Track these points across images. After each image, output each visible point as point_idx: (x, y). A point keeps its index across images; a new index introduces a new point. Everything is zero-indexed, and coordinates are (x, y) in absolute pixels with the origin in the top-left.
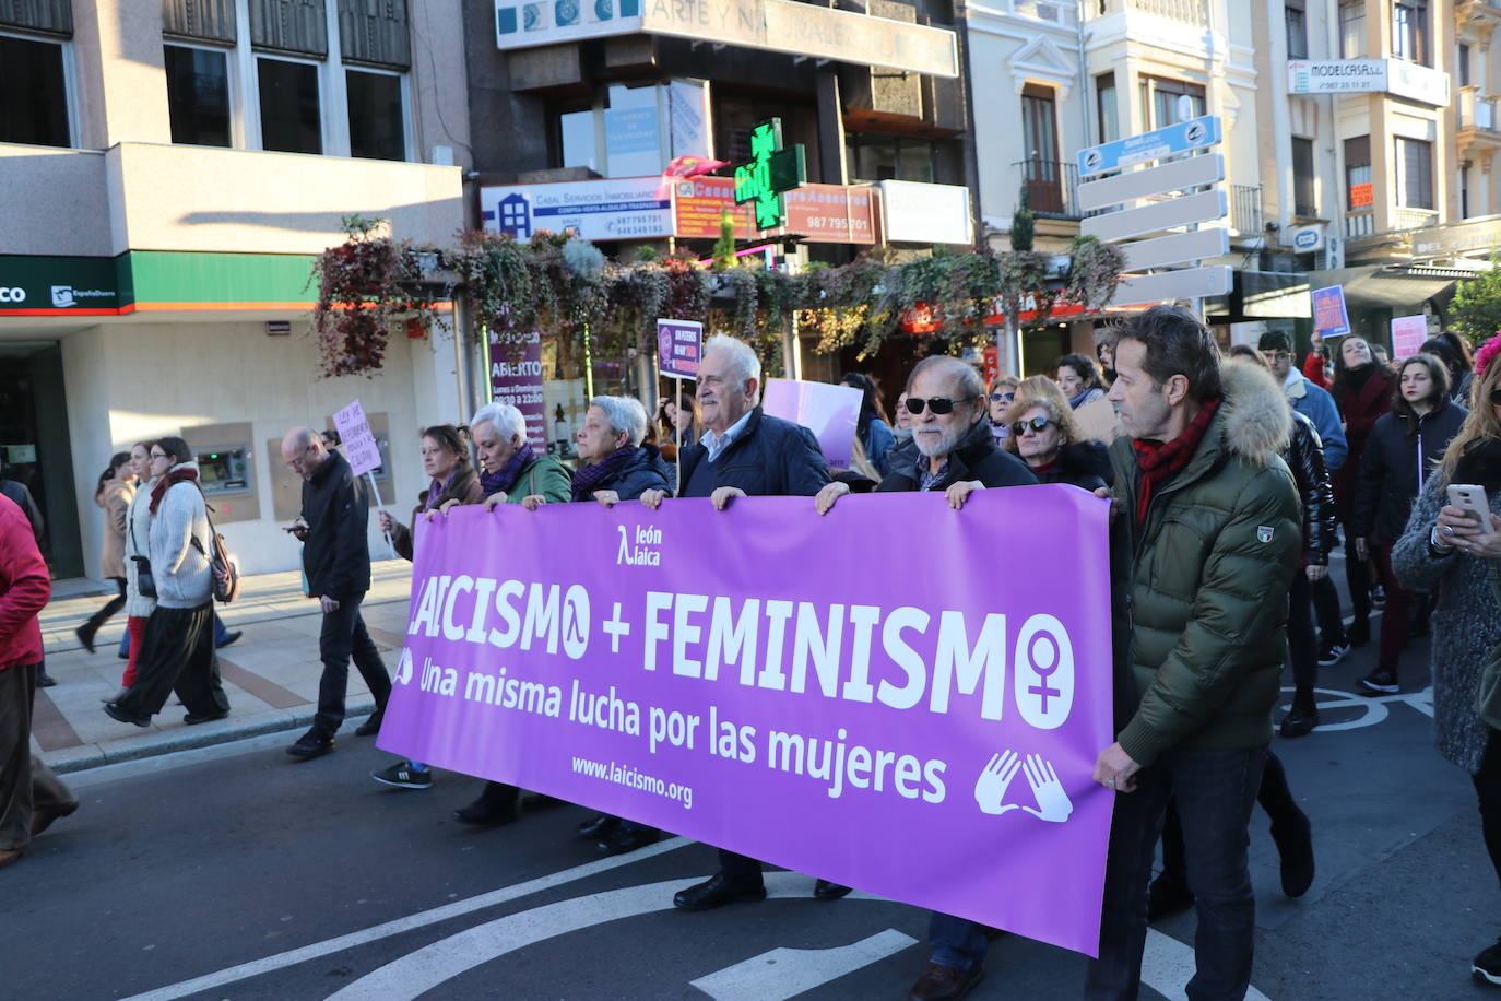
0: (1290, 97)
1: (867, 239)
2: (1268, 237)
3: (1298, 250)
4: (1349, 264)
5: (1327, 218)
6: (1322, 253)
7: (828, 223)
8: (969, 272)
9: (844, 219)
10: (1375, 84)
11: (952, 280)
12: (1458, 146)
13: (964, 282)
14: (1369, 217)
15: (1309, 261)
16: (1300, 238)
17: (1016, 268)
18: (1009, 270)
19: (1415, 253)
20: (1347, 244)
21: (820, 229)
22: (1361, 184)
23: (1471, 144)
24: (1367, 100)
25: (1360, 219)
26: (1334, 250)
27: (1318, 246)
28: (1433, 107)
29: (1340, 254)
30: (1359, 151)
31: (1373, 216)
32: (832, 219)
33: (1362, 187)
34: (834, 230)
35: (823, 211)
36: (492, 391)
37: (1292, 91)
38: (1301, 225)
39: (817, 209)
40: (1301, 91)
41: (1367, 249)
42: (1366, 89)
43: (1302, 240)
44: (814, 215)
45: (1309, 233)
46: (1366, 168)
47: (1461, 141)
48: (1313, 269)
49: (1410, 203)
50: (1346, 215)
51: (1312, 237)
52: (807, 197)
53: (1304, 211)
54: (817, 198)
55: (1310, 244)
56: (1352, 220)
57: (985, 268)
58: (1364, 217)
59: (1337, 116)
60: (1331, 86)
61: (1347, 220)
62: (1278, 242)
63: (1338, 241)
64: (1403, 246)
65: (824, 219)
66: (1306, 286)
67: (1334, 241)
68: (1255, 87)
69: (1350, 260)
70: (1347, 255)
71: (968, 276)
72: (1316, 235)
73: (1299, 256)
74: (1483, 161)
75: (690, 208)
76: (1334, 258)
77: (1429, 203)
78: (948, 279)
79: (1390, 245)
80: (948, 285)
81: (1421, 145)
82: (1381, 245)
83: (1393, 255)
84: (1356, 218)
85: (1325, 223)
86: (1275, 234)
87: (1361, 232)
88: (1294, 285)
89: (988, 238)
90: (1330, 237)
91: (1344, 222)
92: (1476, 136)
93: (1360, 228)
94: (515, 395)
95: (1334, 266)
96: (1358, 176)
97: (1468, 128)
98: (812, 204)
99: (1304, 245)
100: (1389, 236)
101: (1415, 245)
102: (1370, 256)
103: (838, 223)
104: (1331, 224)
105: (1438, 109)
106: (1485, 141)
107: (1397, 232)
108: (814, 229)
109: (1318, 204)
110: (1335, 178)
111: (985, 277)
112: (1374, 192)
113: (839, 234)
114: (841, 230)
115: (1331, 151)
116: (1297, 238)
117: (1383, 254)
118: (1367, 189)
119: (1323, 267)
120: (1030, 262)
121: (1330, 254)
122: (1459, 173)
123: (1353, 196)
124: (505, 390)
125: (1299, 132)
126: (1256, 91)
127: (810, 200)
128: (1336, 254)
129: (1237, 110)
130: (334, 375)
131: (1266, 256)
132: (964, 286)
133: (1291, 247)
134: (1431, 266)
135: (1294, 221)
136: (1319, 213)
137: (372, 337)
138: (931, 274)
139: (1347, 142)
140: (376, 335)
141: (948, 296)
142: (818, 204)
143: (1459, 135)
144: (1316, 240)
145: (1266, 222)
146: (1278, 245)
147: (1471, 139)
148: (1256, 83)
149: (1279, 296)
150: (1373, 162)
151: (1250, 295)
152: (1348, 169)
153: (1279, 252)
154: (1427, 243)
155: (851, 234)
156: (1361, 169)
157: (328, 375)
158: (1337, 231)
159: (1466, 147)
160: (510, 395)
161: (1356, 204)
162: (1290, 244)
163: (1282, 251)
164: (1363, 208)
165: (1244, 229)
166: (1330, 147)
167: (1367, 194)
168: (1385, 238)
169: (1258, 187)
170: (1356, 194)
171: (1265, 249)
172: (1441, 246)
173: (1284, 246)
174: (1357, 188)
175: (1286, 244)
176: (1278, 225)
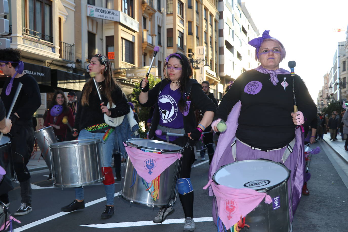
0: (88, 17)
2: (77, 64)
10: (116, 19)
12: (142, 47)
19: (127, 77)
22: (111, 52)
23: (146, 47)
24: (113, 24)
28: (134, 31)
30: (111, 41)
31: (114, 63)
33: (111, 53)
37: (88, 15)
40: (91, 16)
42: (113, 20)
46: (113, 47)
47: (143, 46)
49: (126, 61)
59: (104, 28)
60: (102, 16)
62: (81, 67)
64: (123, 74)
68: (75, 10)
74: (150, 54)
77: (133, 62)
79: (119, 73)
81: (130, 43)
83: (120, 77)
86: (80, 64)
92: (147, 45)
96: (110, 49)
97: (145, 42)
100: (119, 70)
101: (127, 74)
105: (136, 33)
106: (150, 47)
107: (122, 69)
110: (103, 49)
112: (115, 55)
115: (102, 39)
118: (113, 54)
122: (143, 56)
125: (91, 30)
126: (75, 12)
129: (67, 16)
131: (75, 70)
133: (86, 70)
134: (131, 81)
135: (87, 60)
139: (107, 37)
143: (143, 44)
145: (77, 59)
146: (81, 68)
147: (146, 46)
148: (75, 9)
150: (115, 45)
152: (107, 46)
154: (130, 73)
156: (111, 47)
159: (145, 48)
162: (85, 68)
163: (82, 70)
164: (111, 60)
165: (66, 59)
166: (101, 38)
167: (113, 56)
168: (118, 71)
169: (73, 45)
170: (109, 55)
171: (75, 68)
172: (134, 75)
173: (83, 69)
174: (110, 53)
175: (84, 68)
176: (81, 61)
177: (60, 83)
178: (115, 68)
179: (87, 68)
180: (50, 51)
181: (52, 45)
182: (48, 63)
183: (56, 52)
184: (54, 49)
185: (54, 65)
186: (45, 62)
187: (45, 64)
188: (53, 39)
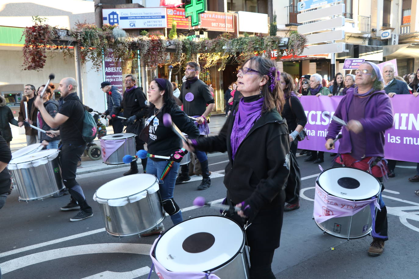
1: (232, 30)
2: (372, 34)
3: (382, 38)
4: (400, 43)
5: (394, 27)
6: (391, 39)
7: (218, 25)
8: (254, 42)
9: (224, 24)
11: (248, 45)
13: (252, 46)
14: (408, 27)
15: (386, 42)
16: (383, 34)
17: (270, 41)
18: (267, 42)
20: (399, 36)
21: (216, 27)
22: (407, 15)
25: (405, 28)
26: (395, 38)
27: (389, 37)
29: (397, 40)
31: (410, 27)
32: (220, 24)
33: (407, 17)
34: (221, 27)
35: (217, 21)
36: (105, 77)
38: (384, 30)
39: (215, 20)
41: (407, 38)
43: (384, 35)
44: (214, 22)
45: (386, 33)
46: (409, 10)
48: (387, 45)
50: (400, 26)
51: (387, 34)
52: (212, 16)
53: (386, 25)
54: (215, 16)
55: (386, 36)
56: (402, 28)
57: (259, 41)
58: (407, 27)
61: (401, 28)
62: (376, 35)
63: (397, 35)
65: (217, 24)
66: (382, 51)
67: (395, 35)
70: (399, 40)
71: (254, 44)
72: (389, 33)
73: (383, 40)
75: (172, 19)
76: (395, 41)
78: (247, 45)
79: (415, 37)
80: (247, 46)
82: (412, 37)
83: (416, 40)
84: (404, 28)
85: (393, 29)
86: (375, 33)
87: (405, 32)
88: (377, 50)
90: (394, 34)
91: (400, 29)
93: (405, 31)
94: (113, 78)
95: (394, 44)
96: (406, 13)
98: (213, 18)
99: (384, 37)
100: (415, 34)
102: (407, 40)
103: (222, 25)
104: (395, 29)
107: (418, 32)
108: (214, 27)
109: (391, 23)
110: (398, 14)
111: (259, 44)
112: (411, 18)
113: (222, 29)
114: (223, 27)
116: (382, 34)
117: (412, 40)
118: (409, 17)
119: (391, 44)
120: (274, 40)
121: (393, 40)
123: (404, 20)
124: (110, 76)
127: (213, 17)
128: (395, 40)
130: (27, 70)
131: (371, 40)
132: (252, 47)
135: (382, 28)
136: (391, 27)
137: (41, 58)
138: (242, 43)
139: (404, 1)
140: (42, 57)
141: (247, 50)
142: (215, 18)
144: (389, 35)
145: (372, 28)
146: (376, 36)
149: (372, 54)
150: (411, 9)
151: (362, 53)
152: (403, 10)
153: (376, 39)
155: (226, 29)
156: (407, 11)
157: (25, 69)
158: (397, 32)
160: (111, 78)
161: (404, 23)
162: (380, 36)
163: (377, 39)
164: (407, 24)
165: (363, 31)
166: (397, 3)
167: (408, 19)
168: (413, 35)
169: (370, 16)
170: (405, 19)
171: (371, 38)
174: (405, 17)
175: (378, 36)
176: (376, 30)
177: (361, 56)
178: (411, 32)
179: (381, 35)
180: (350, 26)
181: (352, 21)
182: (347, 36)
183: (356, 27)
184: (353, 24)
185: (352, 38)
187: (345, 38)
188: (353, 15)
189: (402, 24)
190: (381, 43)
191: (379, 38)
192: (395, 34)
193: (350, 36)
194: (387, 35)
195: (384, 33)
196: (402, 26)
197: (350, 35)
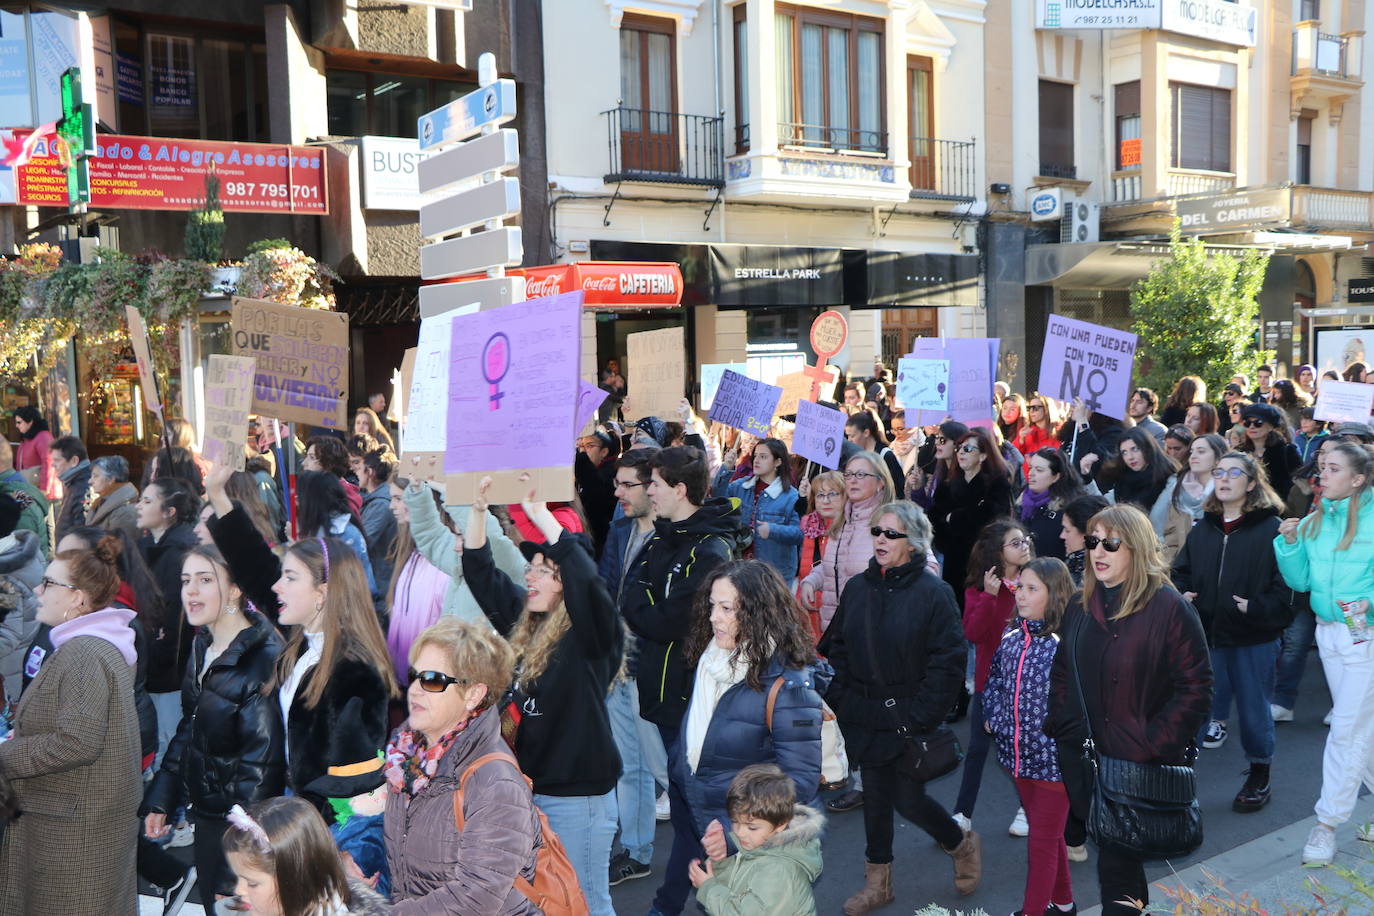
0: (1039, 32)
1: (318, 209)
2: (993, 201)
3: (1036, 218)
4: (1106, 237)
5: (1087, 180)
6: (1065, 222)
7: (258, 190)
9: (283, 187)
10: (1146, 18)
12: (1291, 93)
14: (1136, 179)
15: (1053, 231)
16: (1038, 203)
18: (159, 285)
20: (1105, 210)
21: (247, 197)
22: (1133, 139)
23: (1307, 91)
24: (1138, 38)
25: (1128, 181)
26: (1083, 218)
27: (1057, 213)
28: (1235, 48)
29: (1093, 224)
30: (1129, 99)
31: (1141, 177)
32: (265, 186)
33: (1133, 143)
34: (268, 197)
35: (252, 174)
37: (1040, 25)
38: (1041, 187)
39: (242, 173)
40: (1051, 25)
41: (1132, 218)
42: (1133, 25)
43: (1040, 206)
44: (236, 180)
45: (1048, 198)
46: (1136, 120)
47: (1294, 88)
48: (1058, 241)
50: (1112, 175)
51: (1050, 203)
52: (227, 157)
53: (1055, 169)
54: (242, 159)
55: (1048, 211)
56: (1119, 182)
58: (1132, 179)
59: (1107, 56)
60: (1089, 20)
61: (1115, 181)
62: (1009, 208)
63: (1091, 209)
65: (252, 185)
67: (1083, 208)
68: (984, 21)
69: (1108, 230)
70: (1103, 225)
71: (113, 291)
72: (1054, 201)
73: (1039, 224)
74: (1331, 110)
75: (43, 171)
76: (1083, 228)
77: (1226, 164)
78: (89, 293)
79: (1155, 214)
80: (90, 302)
81: (1216, 94)
82: (1146, 214)
83: (1155, 225)
84: (1124, 180)
85: (1081, 185)
86: (1005, 199)
89: (554, 203)
90: (1077, 202)
91: (1109, 183)
92: (1312, 81)
93: (1127, 190)
95: (1082, 238)
96: (1129, 129)
97: (1304, 71)
98: (234, 166)
99: (1041, 212)
100: (1156, 204)
101: (1180, 214)
103: (275, 190)
104: (1091, 186)
105: (1240, 51)
106: (1329, 88)
107: (1169, 198)
108: (236, 197)
109: (1077, 162)
110: (1102, 131)
112: (1144, 148)
113: (274, 204)
114: (278, 198)
115: (1099, 98)
116: (1035, 204)
117: (1145, 224)
118: (1137, 145)
119: (1068, 239)
121: (1077, 223)
122: (1294, 127)
123: (1123, 153)
125: (1051, 74)
126: (985, 25)
127: (230, 162)
128: (1086, 223)
129: (952, 48)
133: (1028, 214)
135: (1035, 182)
136: (1078, 176)
139: (1119, 88)
142: (242, 167)
143: (1293, 79)
144: (1054, 206)
145: (993, 182)
146: (1009, 211)
147: (1307, 85)
148: (985, 16)
150: (1142, 114)
152: (1119, 121)
153: (1008, 219)
154: (1191, 214)
155: (293, 204)
156: (1132, 121)
159: (1301, 95)
161: (1125, 162)
162: (1026, 210)
163: (1012, 219)
164: (1131, 168)
166: (1097, 93)
167: (1138, 152)
168: (1153, 206)
169: (971, 141)
170: (1126, 150)
171: (987, 215)
172: (1207, 219)
173: (1016, 213)
174: (1128, 144)
175: (1018, 209)
176: (1008, 187)
178: (1144, 197)
180: (875, 179)
181: (884, 161)
182: (881, 211)
183: (897, 179)
184: (890, 172)
186: (873, 210)
187: (873, 217)
188: (890, 138)
189: (1118, 166)
190: (1034, 235)
191: (1024, 216)
192: (1085, 203)
193: (892, 212)
194: (1050, 207)
195: (1041, 199)
196: (1119, 176)
197: (891, 208)
